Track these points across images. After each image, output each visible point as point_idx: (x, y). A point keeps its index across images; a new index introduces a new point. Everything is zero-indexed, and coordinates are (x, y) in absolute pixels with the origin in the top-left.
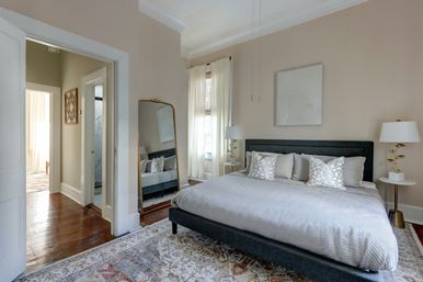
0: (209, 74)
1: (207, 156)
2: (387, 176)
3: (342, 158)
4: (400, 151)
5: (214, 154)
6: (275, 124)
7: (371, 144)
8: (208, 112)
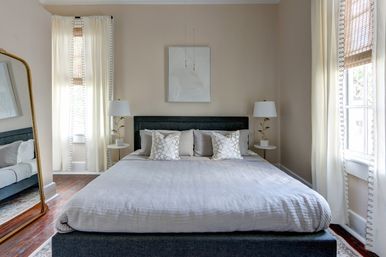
0: (78, 31)
1: (76, 140)
2: (259, 143)
3: (238, 132)
4: (267, 124)
5: (89, 136)
6: (166, 100)
7: (247, 119)
8: (78, 81)
